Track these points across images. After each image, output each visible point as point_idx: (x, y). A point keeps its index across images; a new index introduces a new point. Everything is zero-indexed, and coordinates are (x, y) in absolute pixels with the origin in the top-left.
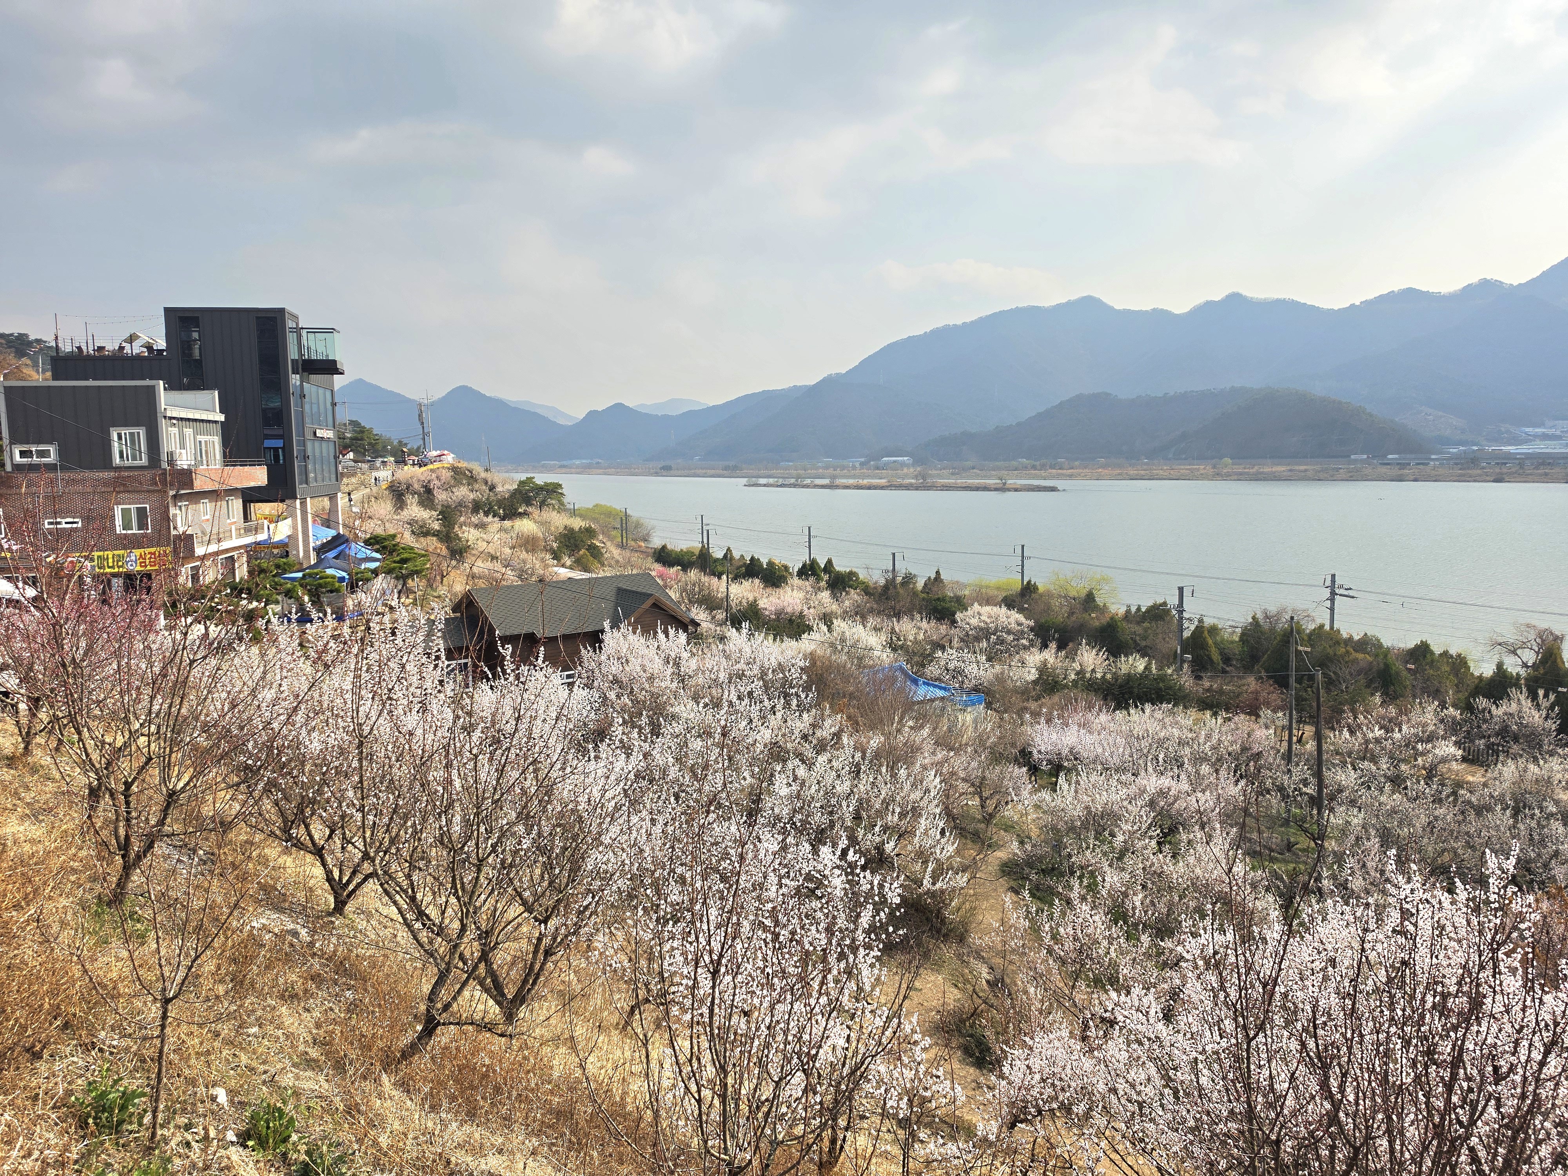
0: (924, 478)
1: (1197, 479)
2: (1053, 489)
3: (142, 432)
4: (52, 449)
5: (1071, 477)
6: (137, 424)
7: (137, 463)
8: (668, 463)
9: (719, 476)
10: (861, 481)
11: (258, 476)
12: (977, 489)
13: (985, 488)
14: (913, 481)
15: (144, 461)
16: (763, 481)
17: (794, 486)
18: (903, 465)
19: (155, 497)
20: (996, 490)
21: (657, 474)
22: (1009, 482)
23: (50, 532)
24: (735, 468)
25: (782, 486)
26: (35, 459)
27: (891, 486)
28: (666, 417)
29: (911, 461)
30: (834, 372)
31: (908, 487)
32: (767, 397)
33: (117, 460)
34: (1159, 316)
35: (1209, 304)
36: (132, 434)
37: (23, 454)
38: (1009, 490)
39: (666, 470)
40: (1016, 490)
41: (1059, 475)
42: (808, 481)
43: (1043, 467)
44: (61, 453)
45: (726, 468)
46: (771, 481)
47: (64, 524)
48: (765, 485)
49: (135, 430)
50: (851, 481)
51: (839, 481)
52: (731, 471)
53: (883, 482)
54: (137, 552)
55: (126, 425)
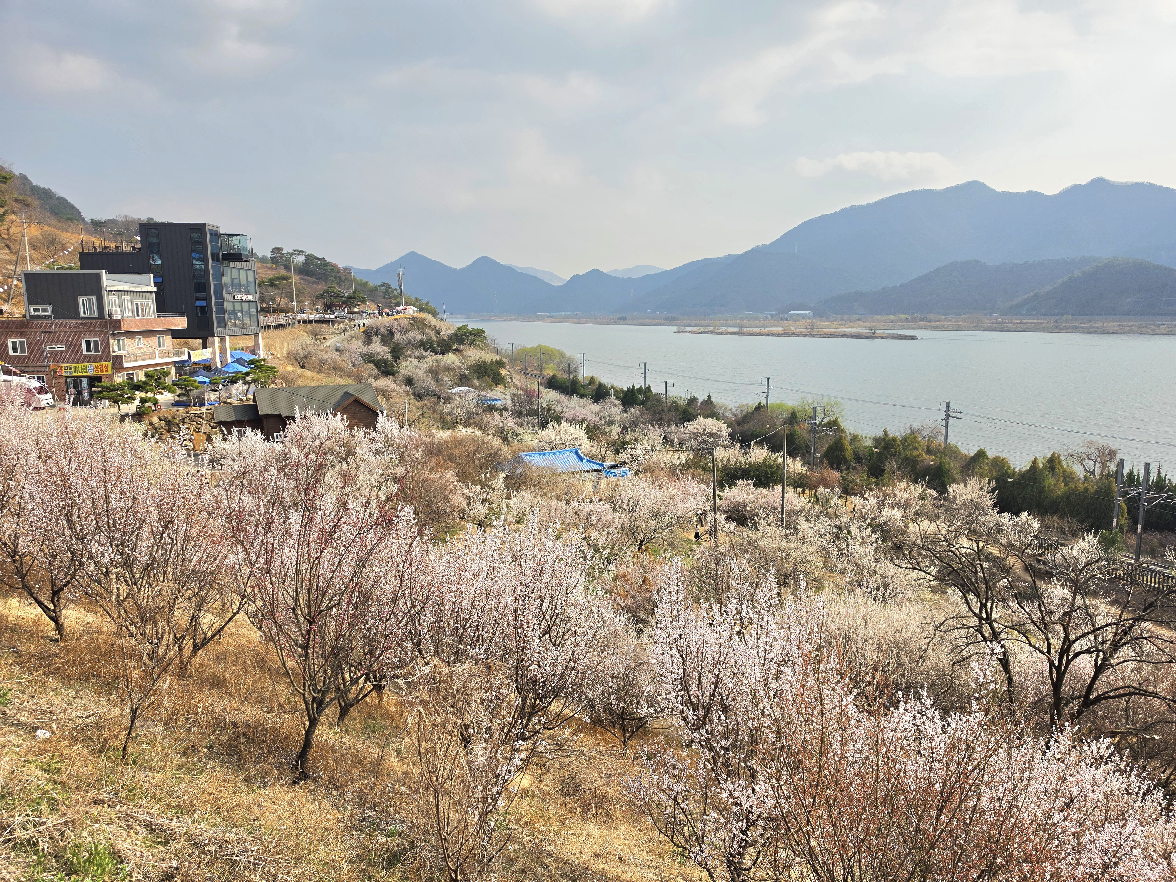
0: (812, 327)
1: (1039, 331)
2: (913, 338)
3: (94, 298)
4: (49, 308)
5: (935, 328)
6: (92, 295)
7: (92, 315)
8: (623, 315)
9: (661, 325)
10: (763, 330)
11: (181, 323)
12: (852, 337)
13: (858, 336)
14: (803, 330)
15: (96, 315)
16: (688, 329)
17: (712, 333)
18: (804, 317)
19: (102, 334)
20: (867, 337)
21: (615, 323)
22: (878, 331)
23: (50, 352)
24: (674, 319)
25: (701, 333)
26: (41, 313)
27: (784, 334)
28: (630, 279)
29: (812, 314)
30: (760, 243)
31: (797, 335)
32: (707, 264)
33: (82, 314)
34: (1034, 196)
35: (1076, 188)
36: (89, 300)
37: (36, 310)
38: (877, 338)
39: (622, 320)
40: (882, 338)
41: (926, 326)
42: (723, 329)
43: (914, 320)
44: (53, 310)
45: (666, 319)
46: (695, 329)
47: (57, 348)
48: (689, 332)
49: (91, 297)
50: (756, 330)
51: (745, 330)
52: (669, 321)
53: (779, 330)
54: (94, 364)
55: (86, 295)
